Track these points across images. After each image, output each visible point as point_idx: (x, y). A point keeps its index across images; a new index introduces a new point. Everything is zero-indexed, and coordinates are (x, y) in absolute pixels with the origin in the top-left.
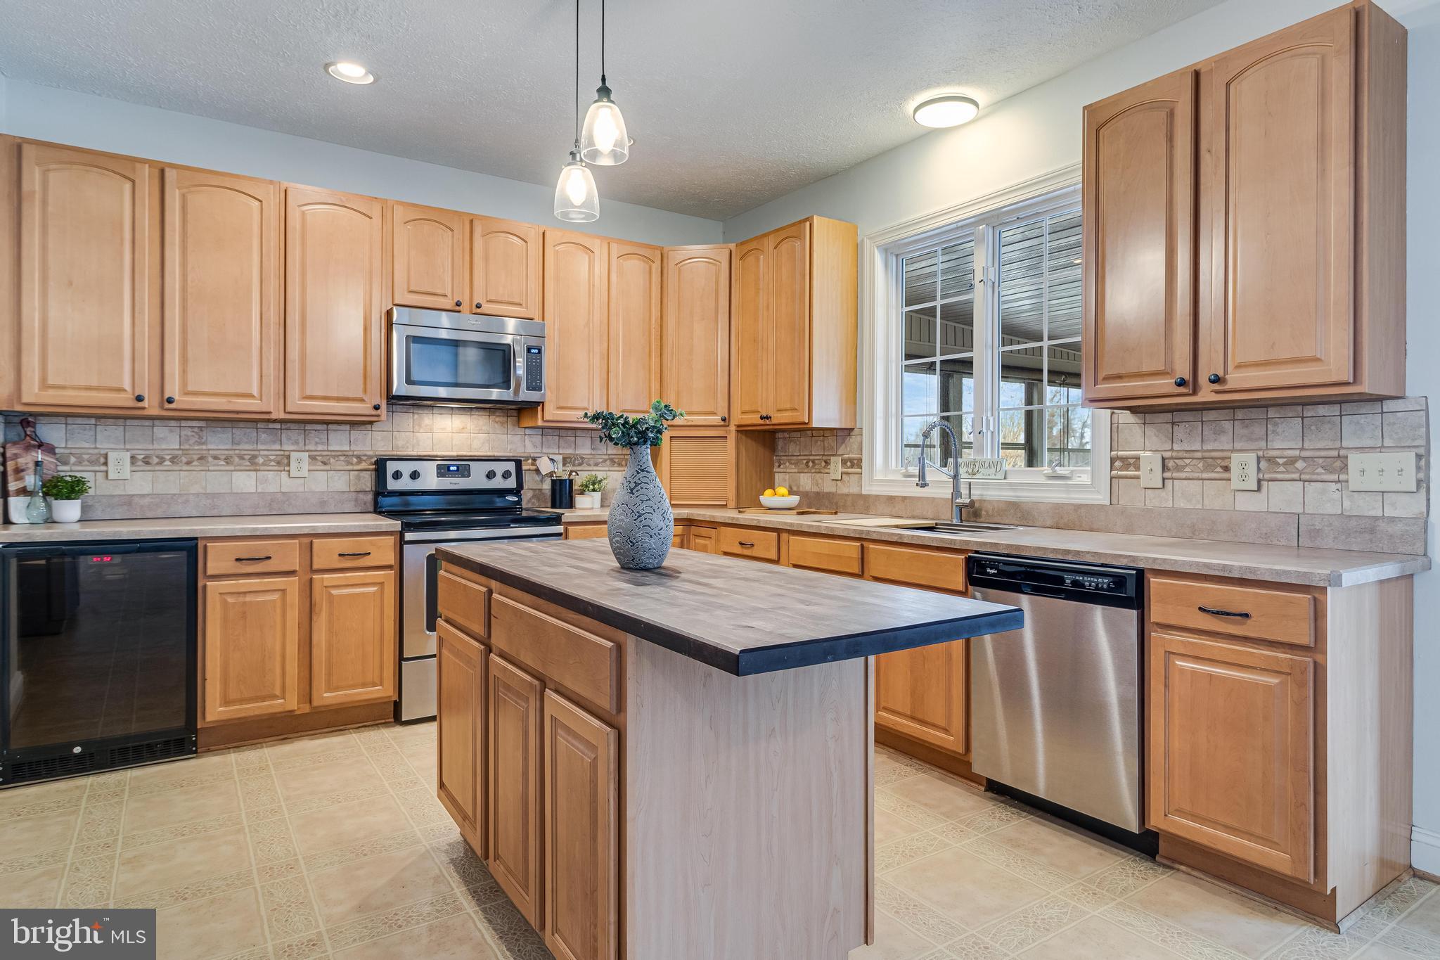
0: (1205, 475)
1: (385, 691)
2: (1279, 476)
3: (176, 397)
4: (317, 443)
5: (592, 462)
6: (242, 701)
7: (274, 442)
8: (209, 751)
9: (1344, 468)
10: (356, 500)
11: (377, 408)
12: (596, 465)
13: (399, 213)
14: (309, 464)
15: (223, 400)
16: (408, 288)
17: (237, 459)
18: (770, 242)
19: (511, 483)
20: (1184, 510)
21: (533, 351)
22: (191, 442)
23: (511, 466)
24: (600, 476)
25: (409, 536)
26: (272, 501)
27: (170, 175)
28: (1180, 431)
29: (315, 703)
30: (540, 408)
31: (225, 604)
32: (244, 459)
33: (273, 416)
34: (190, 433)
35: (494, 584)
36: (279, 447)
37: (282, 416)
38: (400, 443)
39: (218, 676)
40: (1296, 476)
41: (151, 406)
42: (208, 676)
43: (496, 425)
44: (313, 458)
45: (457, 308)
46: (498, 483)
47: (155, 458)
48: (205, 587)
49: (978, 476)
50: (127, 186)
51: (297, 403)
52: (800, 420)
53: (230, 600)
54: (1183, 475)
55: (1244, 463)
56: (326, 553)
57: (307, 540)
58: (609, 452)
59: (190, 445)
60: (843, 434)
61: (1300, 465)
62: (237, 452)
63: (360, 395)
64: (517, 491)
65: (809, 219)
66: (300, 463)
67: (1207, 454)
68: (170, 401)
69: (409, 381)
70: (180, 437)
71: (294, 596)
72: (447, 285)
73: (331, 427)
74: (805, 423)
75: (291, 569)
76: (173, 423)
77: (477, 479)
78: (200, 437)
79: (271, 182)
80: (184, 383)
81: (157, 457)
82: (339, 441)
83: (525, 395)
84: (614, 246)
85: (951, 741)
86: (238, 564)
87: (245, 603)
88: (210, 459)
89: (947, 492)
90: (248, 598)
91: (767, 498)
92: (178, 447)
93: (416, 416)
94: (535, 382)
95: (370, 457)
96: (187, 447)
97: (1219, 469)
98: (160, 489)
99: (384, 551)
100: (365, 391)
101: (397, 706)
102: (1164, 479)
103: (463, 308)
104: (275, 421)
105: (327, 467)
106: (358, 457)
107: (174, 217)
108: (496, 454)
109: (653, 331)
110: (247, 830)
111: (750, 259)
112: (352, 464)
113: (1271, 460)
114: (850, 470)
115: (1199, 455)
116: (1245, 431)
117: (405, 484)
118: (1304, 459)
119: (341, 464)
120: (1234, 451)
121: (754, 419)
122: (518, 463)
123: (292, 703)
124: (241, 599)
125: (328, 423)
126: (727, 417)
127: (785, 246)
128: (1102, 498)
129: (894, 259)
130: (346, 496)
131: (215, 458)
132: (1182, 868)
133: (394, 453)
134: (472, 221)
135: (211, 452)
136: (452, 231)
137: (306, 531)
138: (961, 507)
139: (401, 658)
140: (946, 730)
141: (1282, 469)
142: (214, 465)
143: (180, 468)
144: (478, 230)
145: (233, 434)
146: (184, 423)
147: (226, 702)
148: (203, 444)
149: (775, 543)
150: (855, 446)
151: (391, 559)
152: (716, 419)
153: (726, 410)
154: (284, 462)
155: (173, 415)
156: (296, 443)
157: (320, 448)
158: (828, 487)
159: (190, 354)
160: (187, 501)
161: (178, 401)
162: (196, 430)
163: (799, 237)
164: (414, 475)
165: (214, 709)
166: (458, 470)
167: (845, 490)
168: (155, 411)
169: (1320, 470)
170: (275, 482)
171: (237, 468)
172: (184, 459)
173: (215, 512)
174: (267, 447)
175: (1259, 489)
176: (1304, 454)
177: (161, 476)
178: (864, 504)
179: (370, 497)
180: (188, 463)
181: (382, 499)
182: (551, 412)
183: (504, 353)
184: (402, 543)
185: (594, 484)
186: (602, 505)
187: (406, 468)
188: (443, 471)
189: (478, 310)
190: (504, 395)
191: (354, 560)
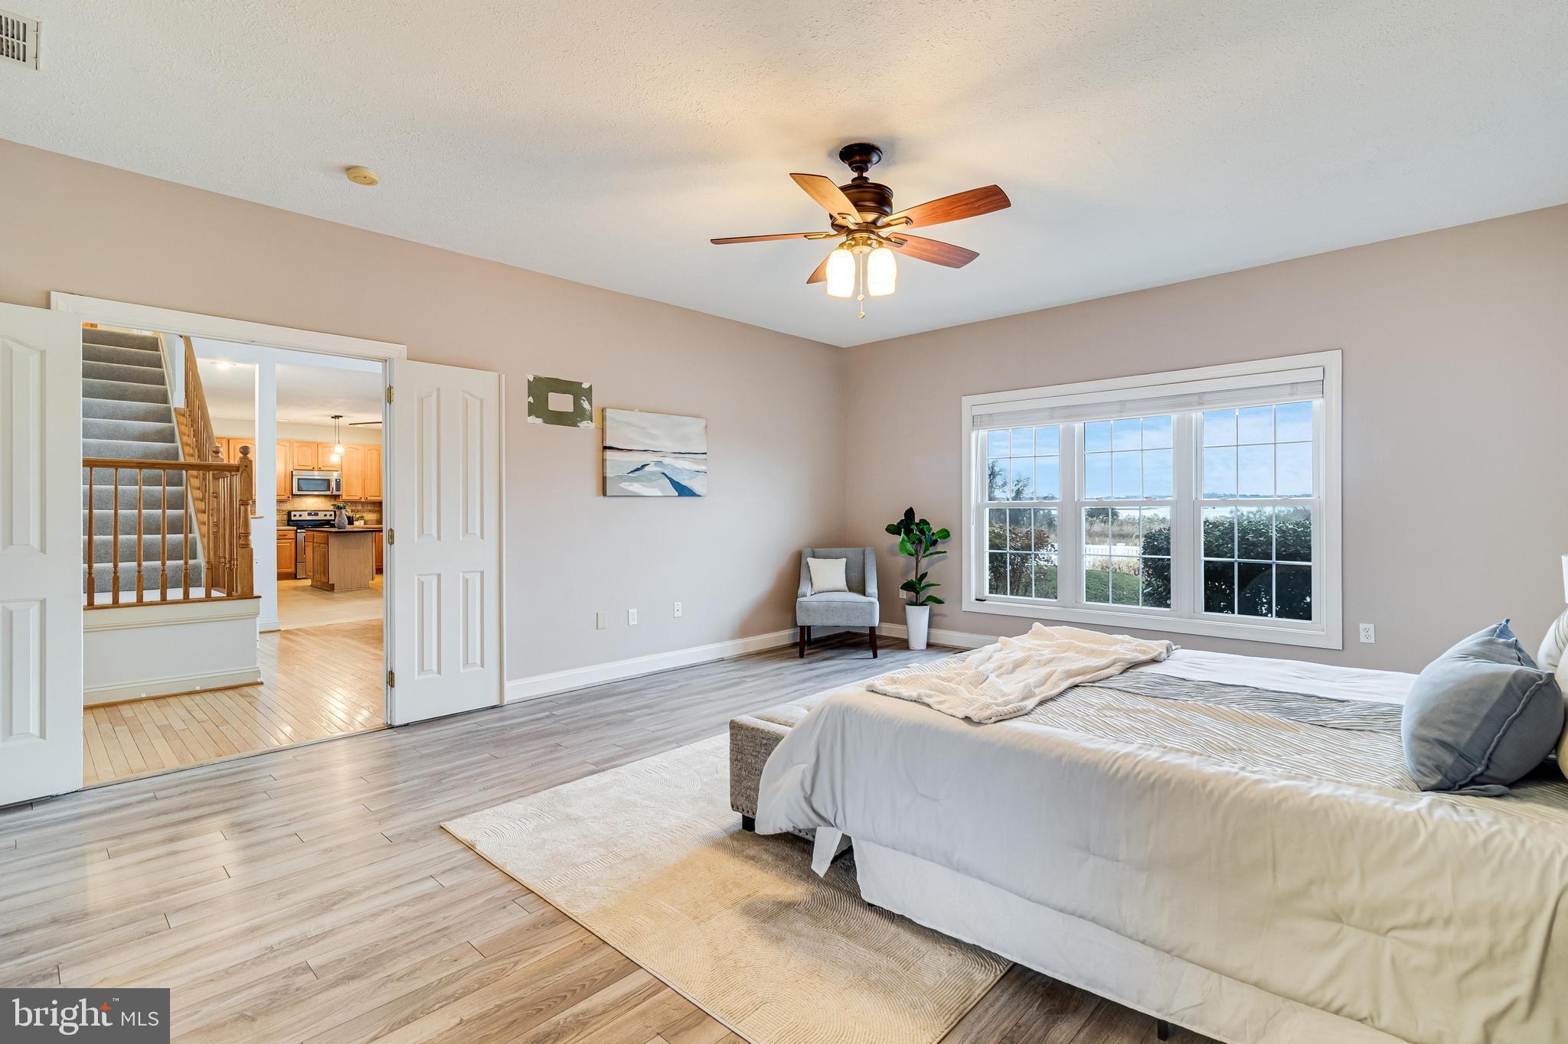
1: (292, 570)
10: (282, 522)
11: (289, 497)
13: (295, 445)
16: (298, 464)
19: (331, 516)
21: (337, 481)
23: (333, 513)
25: (298, 531)
30: (341, 496)
38: (295, 506)
43: (327, 501)
45: (313, 470)
46: (328, 518)
63: (284, 494)
64: (334, 520)
69: (298, 490)
72: (310, 464)
77: (321, 517)
83: (335, 493)
84: (366, 448)
93: (301, 499)
94: (338, 489)
95: (286, 510)
99: (291, 535)
100: (288, 492)
101: (296, 575)
103: (316, 469)
106: (282, 510)
108: (327, 509)
112: (280, 512)
117: (297, 518)
122: (335, 512)
130: (279, 520)
133: (294, 509)
134: (318, 445)
136: (311, 447)
139: (296, 562)
144: (320, 447)
151: (293, 537)
164: (300, 516)
166: (314, 514)
179: (286, 521)
181: (290, 522)
182: (344, 497)
183: (328, 481)
184: (297, 532)
185: (362, 518)
186: (365, 524)
187: (298, 514)
188: (310, 514)
189: (320, 470)
190: (328, 493)
191: (283, 537)
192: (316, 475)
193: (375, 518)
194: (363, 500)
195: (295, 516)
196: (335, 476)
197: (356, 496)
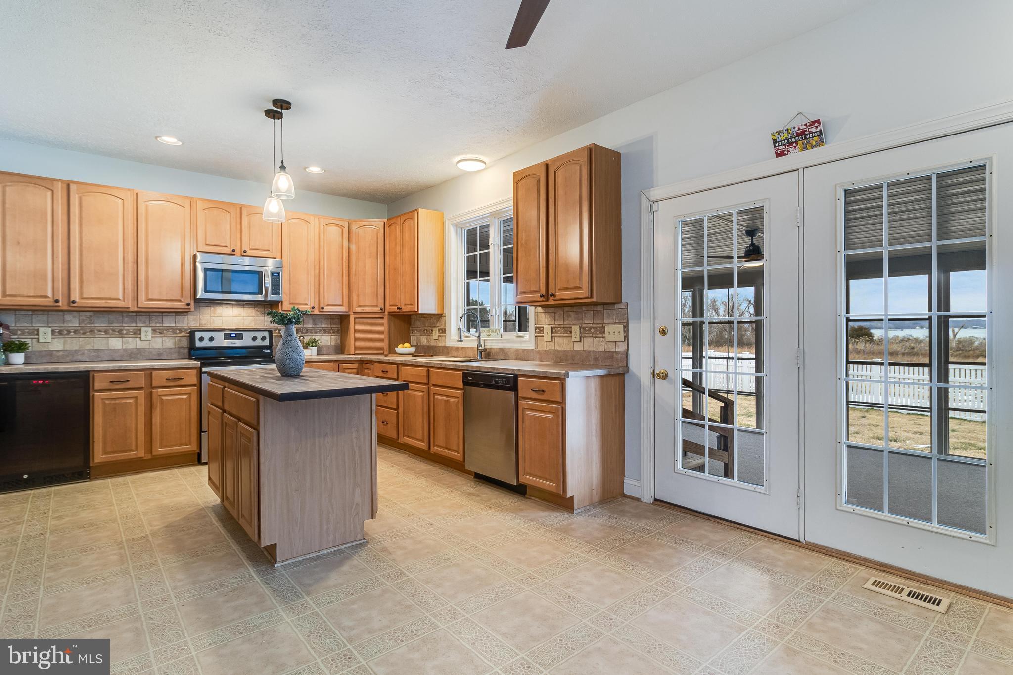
0: (564, 335)
1: (191, 447)
2: (586, 335)
3: (77, 300)
4: (156, 323)
5: (313, 331)
6: (113, 453)
7: (132, 323)
8: (96, 478)
9: (604, 332)
10: (179, 352)
11: (188, 304)
12: (316, 333)
13: (200, 205)
14: (152, 334)
15: (103, 301)
16: (206, 242)
17: (111, 332)
18: (402, 219)
19: (266, 343)
20: (558, 351)
21: (275, 275)
22: (85, 323)
23: (266, 334)
24: (317, 338)
25: (204, 370)
26: (131, 353)
27: (73, 187)
28: (557, 316)
29: (154, 454)
30: (280, 304)
31: (104, 404)
32: (115, 331)
33: (131, 310)
34: (85, 318)
35: (226, 384)
36: (135, 325)
37: (136, 309)
38: (203, 322)
39: (101, 440)
40: (591, 335)
41: (63, 305)
42: (96, 440)
43: (258, 313)
44: (154, 331)
45: (233, 253)
46: (259, 343)
47: (65, 331)
48: (93, 396)
49: (491, 337)
50: (49, 194)
51: (144, 302)
52: (414, 310)
53: (107, 402)
54: (558, 335)
55: (575, 329)
56: (159, 378)
57: (149, 372)
58: (323, 326)
59: (85, 324)
60: (439, 316)
61: (592, 330)
62: (111, 328)
63: (179, 298)
64: (270, 347)
65: (417, 210)
66: (147, 333)
67: (565, 326)
68: (74, 302)
69: (206, 291)
70: (79, 320)
71: (142, 400)
72: (228, 241)
73: (164, 314)
74: (415, 311)
75: (142, 386)
76: (75, 313)
77: (247, 341)
78: (91, 320)
79: (129, 190)
80: (81, 293)
81: (67, 331)
82: (168, 322)
83: (271, 297)
84: (322, 220)
85: (457, 456)
86: (111, 384)
87: (115, 403)
88: (96, 332)
89: (475, 344)
90: (117, 401)
91: (400, 349)
92: (78, 325)
93: (212, 308)
94: (276, 289)
95: (187, 330)
96: (83, 325)
97: (569, 333)
98: (68, 347)
99: (192, 377)
100: (182, 296)
101: (199, 455)
102: (552, 337)
103: (238, 252)
104: (132, 312)
105: (163, 335)
106: (179, 330)
107: (75, 210)
108: (258, 328)
109: (344, 263)
110: (115, 505)
111: (393, 227)
112: (176, 334)
113: (584, 328)
114: (442, 334)
115: (562, 326)
116: (576, 316)
117: (206, 343)
118: (594, 328)
119: (170, 334)
120: (573, 324)
121: (394, 309)
122: (270, 332)
123: (141, 453)
124: (113, 401)
125: (162, 313)
126: (383, 307)
127: (407, 222)
128: (531, 346)
129: (460, 230)
130: (173, 350)
131: (99, 331)
132: (533, 498)
133: (200, 327)
134: (241, 208)
135: (97, 328)
136: (230, 213)
137: (148, 367)
138: (481, 351)
139: (201, 431)
140: (457, 452)
141: (587, 332)
142: (98, 335)
143: (79, 336)
144: (245, 213)
145: (109, 318)
146: (81, 313)
147: (105, 453)
148: (93, 323)
149: (396, 371)
150: (443, 323)
151: (194, 380)
152: (377, 309)
153: (383, 304)
154: (137, 333)
155: (74, 309)
156: (145, 323)
157: (158, 325)
158: (433, 343)
159: (84, 278)
160: (83, 354)
161: (78, 302)
162: (88, 316)
163: (412, 218)
164: (211, 339)
165: (99, 456)
166: (236, 336)
167: (440, 345)
168: (65, 308)
169: (598, 332)
170: (133, 343)
171: (112, 336)
172: (81, 332)
173: (99, 359)
174: (129, 326)
175: (580, 341)
176: (594, 326)
177: (69, 340)
178: (445, 351)
179: (186, 351)
180: (84, 334)
181: (193, 351)
182: (286, 306)
183: (260, 276)
184: (201, 372)
185: (313, 343)
186: (318, 354)
187: (207, 335)
188: (228, 337)
189: (244, 254)
190: (260, 297)
191: (175, 382)
192: (239, 263)
193: (333, 343)
194: (316, 312)
195: (201, 339)
196: (269, 266)
197: (306, 304)
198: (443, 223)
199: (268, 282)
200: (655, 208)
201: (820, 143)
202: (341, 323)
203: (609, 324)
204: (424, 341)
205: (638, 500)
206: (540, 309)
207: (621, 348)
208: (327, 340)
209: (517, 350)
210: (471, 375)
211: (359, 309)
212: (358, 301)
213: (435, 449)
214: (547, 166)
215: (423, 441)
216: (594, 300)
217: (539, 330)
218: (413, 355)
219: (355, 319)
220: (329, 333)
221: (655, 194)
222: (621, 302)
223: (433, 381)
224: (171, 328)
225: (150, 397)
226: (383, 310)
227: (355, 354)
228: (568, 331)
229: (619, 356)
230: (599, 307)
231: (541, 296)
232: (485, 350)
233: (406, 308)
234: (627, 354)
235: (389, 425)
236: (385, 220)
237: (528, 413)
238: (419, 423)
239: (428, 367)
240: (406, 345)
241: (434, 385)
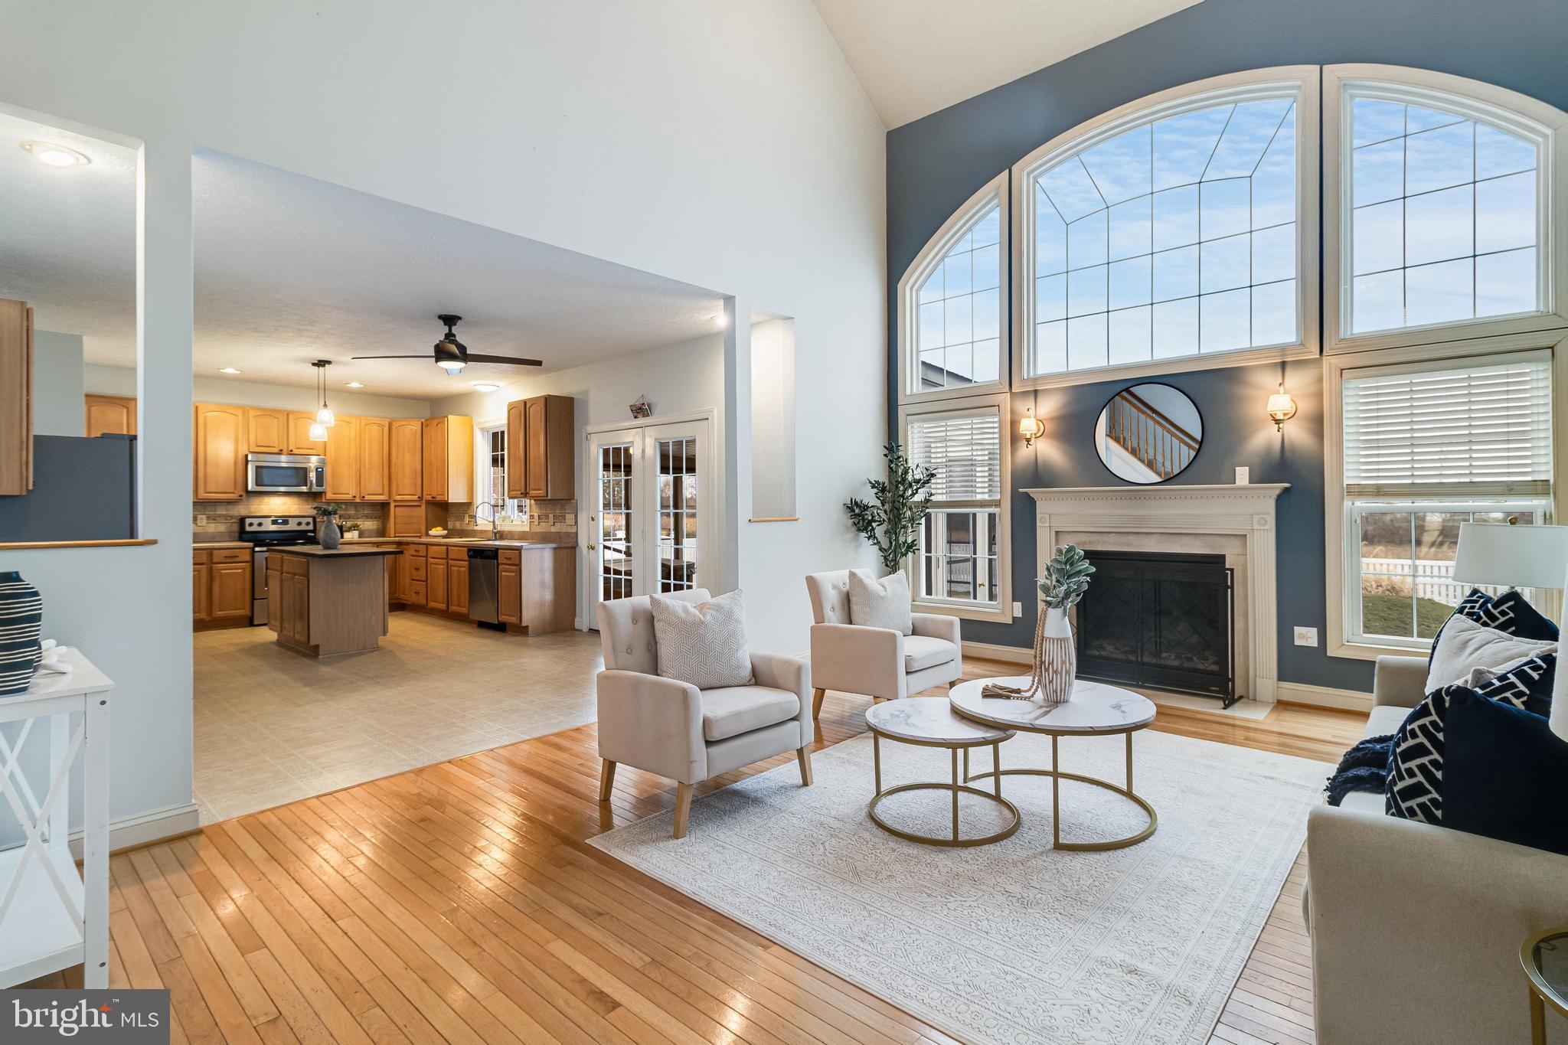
1: (245, 612)
4: (210, 511)
5: (355, 517)
9: (565, 519)
10: (231, 535)
11: (241, 496)
12: (358, 518)
13: (252, 413)
14: (207, 520)
16: (256, 444)
19: (311, 527)
21: (319, 469)
23: (311, 520)
24: (359, 523)
25: (257, 549)
30: (324, 494)
35: (283, 554)
37: (195, 500)
38: (252, 510)
40: (558, 521)
43: (303, 501)
44: (208, 517)
45: (281, 453)
46: (303, 527)
50: (125, 410)
51: (202, 495)
52: (446, 499)
55: (551, 517)
56: (218, 556)
57: (209, 551)
58: (365, 513)
60: (468, 505)
61: (559, 517)
63: (232, 491)
64: (314, 531)
65: (447, 416)
66: (202, 519)
69: (257, 485)
71: (204, 573)
72: (276, 443)
75: (203, 562)
77: (292, 526)
82: (221, 511)
83: (315, 489)
84: (363, 421)
85: (466, 611)
89: (490, 528)
91: (433, 532)
93: (260, 499)
94: (320, 483)
95: (237, 516)
99: (245, 555)
100: (235, 489)
101: (252, 618)
102: (536, 522)
103: (285, 452)
105: (216, 521)
106: (231, 517)
108: (303, 514)
111: (428, 428)
112: (228, 520)
113: (555, 516)
114: (472, 520)
116: (551, 508)
117: (255, 528)
119: (222, 520)
121: (430, 498)
122: (314, 519)
123: (203, 615)
125: (216, 503)
126: (421, 496)
127: (440, 425)
128: (527, 529)
129: (483, 432)
130: (225, 532)
132: (509, 632)
133: (249, 514)
134: (288, 414)
136: (277, 418)
137: (210, 547)
138: (495, 534)
139: (253, 599)
140: (464, 608)
141: (557, 519)
144: (291, 418)
149: (425, 550)
150: (473, 510)
151: (248, 558)
152: (415, 498)
153: (420, 494)
156: (200, 511)
157: (212, 513)
158: (465, 527)
163: (444, 422)
164: (260, 524)
166: (282, 522)
167: (470, 528)
169: (562, 519)
175: (554, 525)
176: (560, 514)
178: (474, 534)
179: (237, 535)
181: (243, 534)
182: (329, 496)
183: (305, 471)
184: (253, 552)
185: (355, 527)
186: (360, 537)
187: (256, 521)
188: (274, 522)
189: (291, 453)
190: (304, 489)
191: (232, 559)
192: (284, 461)
193: (375, 527)
194: (358, 500)
195: (251, 525)
196: (313, 462)
197: (348, 494)
198: (473, 426)
199: (313, 476)
200: (589, 438)
201: (648, 415)
202: (383, 509)
203: (568, 513)
204: (458, 525)
205: (581, 631)
206: (533, 501)
207: (574, 531)
208: (369, 525)
209: (520, 532)
210: (473, 550)
211: (398, 498)
212: (397, 489)
213: (453, 608)
214: (525, 403)
215: (443, 603)
216: (549, 498)
217: (532, 517)
218: (444, 537)
219: (395, 506)
220: (371, 518)
221: (590, 428)
222: (574, 499)
223: (451, 556)
224: (224, 515)
225: (210, 570)
226: (421, 498)
227: (395, 537)
228: (547, 517)
229: (572, 535)
230: (563, 502)
231: (521, 494)
232: (498, 532)
233: (439, 498)
234: (577, 534)
235: (421, 594)
236: (423, 420)
237: (503, 573)
238: (441, 591)
239: (447, 545)
240: (439, 528)
241: (452, 560)
